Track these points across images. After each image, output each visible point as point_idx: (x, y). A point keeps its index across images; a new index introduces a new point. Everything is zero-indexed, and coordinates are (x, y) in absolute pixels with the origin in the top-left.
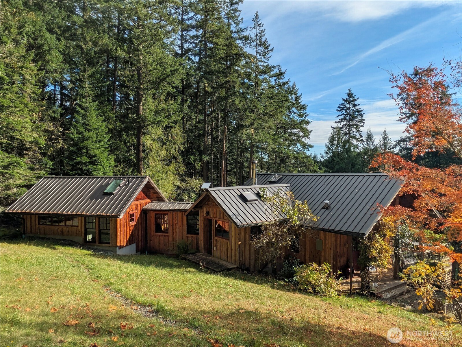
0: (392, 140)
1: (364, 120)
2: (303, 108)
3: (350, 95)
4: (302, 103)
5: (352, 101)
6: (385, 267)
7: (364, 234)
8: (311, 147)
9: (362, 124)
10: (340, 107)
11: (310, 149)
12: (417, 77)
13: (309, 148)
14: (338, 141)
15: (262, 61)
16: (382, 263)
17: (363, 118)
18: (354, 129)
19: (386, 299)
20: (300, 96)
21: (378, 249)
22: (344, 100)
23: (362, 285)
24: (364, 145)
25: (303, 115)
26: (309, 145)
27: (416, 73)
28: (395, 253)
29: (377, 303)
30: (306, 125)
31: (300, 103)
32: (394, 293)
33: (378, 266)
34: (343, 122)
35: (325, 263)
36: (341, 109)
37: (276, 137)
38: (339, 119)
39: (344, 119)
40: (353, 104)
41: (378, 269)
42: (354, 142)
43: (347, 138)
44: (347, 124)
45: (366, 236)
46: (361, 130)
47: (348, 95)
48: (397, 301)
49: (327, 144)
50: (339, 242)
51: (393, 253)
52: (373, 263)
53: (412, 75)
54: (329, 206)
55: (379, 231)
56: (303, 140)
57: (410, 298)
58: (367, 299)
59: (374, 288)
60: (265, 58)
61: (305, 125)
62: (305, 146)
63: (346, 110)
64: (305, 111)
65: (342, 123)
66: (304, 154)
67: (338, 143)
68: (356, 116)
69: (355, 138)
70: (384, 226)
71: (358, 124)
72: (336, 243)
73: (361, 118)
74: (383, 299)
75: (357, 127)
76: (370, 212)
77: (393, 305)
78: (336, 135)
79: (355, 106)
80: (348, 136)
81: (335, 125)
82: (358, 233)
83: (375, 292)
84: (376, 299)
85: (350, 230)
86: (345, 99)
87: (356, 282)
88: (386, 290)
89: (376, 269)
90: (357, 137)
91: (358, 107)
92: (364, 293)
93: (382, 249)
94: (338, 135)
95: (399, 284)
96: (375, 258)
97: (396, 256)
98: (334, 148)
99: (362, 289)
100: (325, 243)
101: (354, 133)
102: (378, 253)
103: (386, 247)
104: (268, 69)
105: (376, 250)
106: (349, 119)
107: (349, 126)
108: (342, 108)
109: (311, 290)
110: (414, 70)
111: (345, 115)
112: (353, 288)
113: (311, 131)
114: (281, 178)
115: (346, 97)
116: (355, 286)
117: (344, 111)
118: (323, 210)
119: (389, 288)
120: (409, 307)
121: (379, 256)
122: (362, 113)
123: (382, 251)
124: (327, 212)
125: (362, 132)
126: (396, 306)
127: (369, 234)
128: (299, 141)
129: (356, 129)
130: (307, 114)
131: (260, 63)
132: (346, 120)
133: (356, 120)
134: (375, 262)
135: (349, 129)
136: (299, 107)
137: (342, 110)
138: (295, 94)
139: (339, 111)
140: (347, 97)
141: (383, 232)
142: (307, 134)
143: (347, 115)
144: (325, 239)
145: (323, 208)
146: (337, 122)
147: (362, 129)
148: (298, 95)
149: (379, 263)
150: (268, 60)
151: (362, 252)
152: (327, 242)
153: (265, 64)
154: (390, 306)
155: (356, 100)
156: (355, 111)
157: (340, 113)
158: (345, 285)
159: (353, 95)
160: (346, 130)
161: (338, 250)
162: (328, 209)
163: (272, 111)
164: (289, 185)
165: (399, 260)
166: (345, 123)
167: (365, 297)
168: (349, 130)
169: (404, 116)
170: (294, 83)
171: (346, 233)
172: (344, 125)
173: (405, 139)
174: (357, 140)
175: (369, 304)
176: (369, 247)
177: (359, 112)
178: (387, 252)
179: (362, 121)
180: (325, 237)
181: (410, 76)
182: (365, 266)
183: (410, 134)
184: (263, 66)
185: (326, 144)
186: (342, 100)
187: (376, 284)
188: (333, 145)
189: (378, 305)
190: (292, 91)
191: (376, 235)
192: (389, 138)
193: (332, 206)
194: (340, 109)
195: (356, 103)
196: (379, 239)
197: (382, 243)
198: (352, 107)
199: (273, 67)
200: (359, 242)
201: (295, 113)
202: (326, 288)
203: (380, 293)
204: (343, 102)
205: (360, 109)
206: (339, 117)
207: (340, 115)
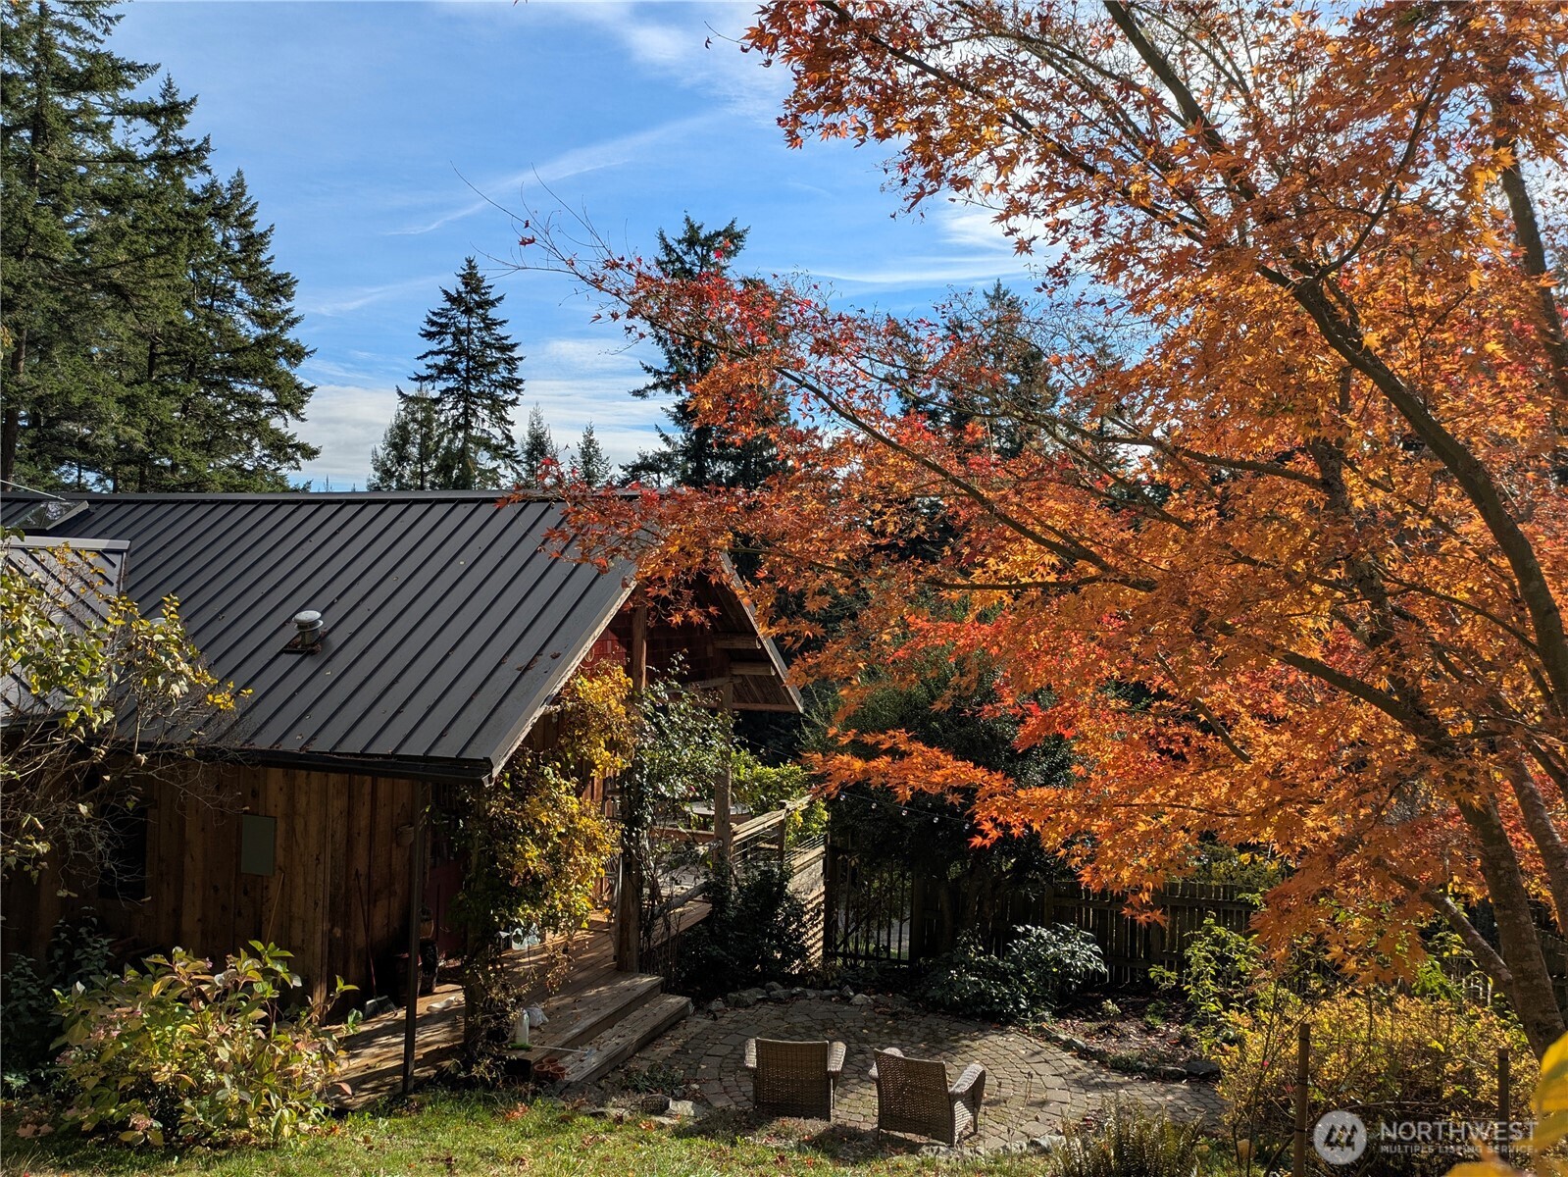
0: (611, 462)
1: (520, 381)
2: (280, 287)
3: (471, 280)
4: (271, 267)
5: (479, 305)
6: (578, 920)
7: (488, 765)
8: (310, 453)
9: (512, 396)
10: (432, 323)
11: (303, 462)
12: (696, 253)
13: (298, 456)
14: (423, 445)
15: (74, 30)
16: (567, 906)
17: (516, 375)
18: (483, 413)
19: (578, 1087)
20: (262, 236)
21: (550, 839)
22: (449, 297)
23: (471, 1031)
24: (518, 474)
25: (277, 317)
26: (299, 447)
27: (691, 241)
28: (627, 850)
29: (536, 1116)
30: (289, 363)
31: (262, 264)
32: (616, 1040)
33: (551, 922)
34: (445, 380)
35: (259, 946)
36: (436, 329)
37: (138, 390)
38: (429, 367)
39: (449, 369)
40: (484, 319)
41: (549, 935)
42: (485, 460)
43: (458, 444)
44: (458, 389)
45: (496, 772)
46: (509, 418)
47: (466, 282)
48: (628, 1087)
49: (381, 454)
50: (363, 822)
51: (620, 850)
52: (525, 910)
53: (679, 242)
54: (323, 638)
55: (561, 748)
56: (276, 423)
57: (682, 1051)
58: (488, 1102)
59: (524, 1036)
60: (88, 17)
61: (283, 362)
62: (282, 448)
63: (456, 339)
64: (286, 305)
65: (441, 385)
66: (280, 482)
67: (424, 457)
68: (494, 364)
69: (488, 446)
70: (584, 724)
71: (499, 392)
72: (349, 829)
73: (510, 372)
74: (568, 1085)
75: (497, 407)
76: (520, 657)
77: (614, 1112)
78: (414, 420)
79: (489, 325)
80: (461, 435)
81: (411, 390)
82: (457, 762)
83: (532, 1057)
84: (535, 1094)
85: (416, 748)
86: (454, 293)
87: (444, 1015)
88: (582, 1034)
89: (542, 937)
90: (494, 441)
91: (499, 331)
92: (478, 1071)
93: (572, 833)
94: (427, 422)
95: (639, 991)
96: (536, 882)
97: (630, 862)
98: (407, 473)
99: (465, 1051)
100: (291, 831)
101: (486, 426)
102: (552, 858)
103: (590, 824)
104: (108, 73)
105: (541, 841)
106: (468, 370)
107: (465, 396)
108: (441, 325)
109: (144, 1123)
110: (686, 227)
111: (453, 354)
112: (419, 1054)
113: (311, 389)
114: (85, 514)
115: (455, 285)
116: (433, 1037)
117: (449, 341)
118: (289, 660)
119: (593, 1020)
120: (684, 1109)
121: (557, 873)
122: (515, 354)
123: (571, 843)
124: (308, 666)
125: (512, 423)
126: (626, 1114)
127: (509, 765)
128: (256, 427)
129: (492, 413)
130: (294, 315)
131: (64, 38)
132: (457, 371)
133: (494, 377)
134: (536, 903)
135: (466, 408)
136: (257, 278)
137: (440, 333)
138: (243, 223)
139: (429, 335)
140: (462, 288)
141: (575, 752)
142: (293, 398)
143: (458, 354)
144: (291, 814)
145: (289, 649)
146: (420, 379)
147: (511, 413)
148: (257, 229)
149: (551, 907)
150: (106, 31)
151: (474, 859)
152: (299, 826)
153: (88, 46)
154: (598, 1126)
155: (492, 304)
156: (489, 346)
157: (434, 345)
158: (383, 1040)
159: (485, 284)
160: (454, 412)
161: (361, 864)
162: (312, 653)
163: (119, 265)
164: (123, 544)
165: (642, 879)
166: (451, 384)
167: (480, 1092)
168: (465, 414)
169: (651, 380)
170: (239, 173)
171: (396, 766)
172: (448, 391)
173: (655, 460)
174: (496, 451)
175: (497, 1136)
176: (506, 833)
177: (504, 349)
178: (591, 846)
179: (513, 384)
180: (291, 800)
181: (675, 245)
182: (491, 931)
183: (669, 445)
184: (80, 53)
185: (375, 452)
186: (443, 297)
187: (538, 1011)
188: (402, 459)
189: (543, 1129)
190: (227, 206)
191: (548, 770)
192: (604, 457)
193: (336, 639)
194: (434, 329)
195: (492, 313)
196: (557, 786)
197: (573, 805)
198: (480, 329)
199: (131, 67)
200: (463, 810)
201: (240, 304)
202: (246, 1097)
203: (553, 1057)
204: (448, 305)
205: (506, 338)
206: (429, 360)
207: (432, 353)
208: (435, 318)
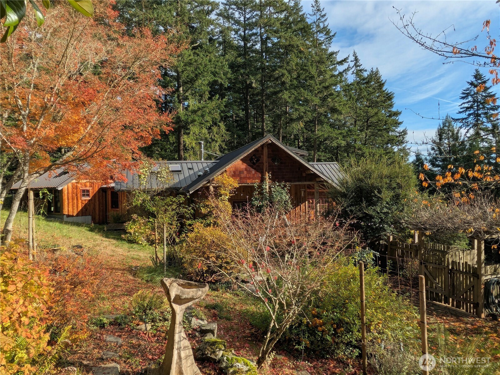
3: (478, 76)
5: (481, 84)
7: (189, 191)
10: (463, 93)
18: (484, 119)
22: (469, 84)
34: (469, 111)
38: (463, 108)
39: (471, 107)
43: (475, 131)
44: (474, 113)
47: (476, 77)
63: (472, 96)
65: (467, 113)
71: (491, 112)
75: (489, 116)
79: (486, 89)
80: (476, 128)
86: (471, 82)
90: (489, 128)
106: (479, 106)
107: (477, 115)
108: (467, 94)
115: (472, 79)
117: (470, 98)
122: (495, 97)
132: (473, 108)
137: (467, 96)
139: (463, 98)
140: (474, 80)
143: (474, 102)
146: (460, 112)
155: (486, 82)
156: (486, 97)
157: (464, 101)
159: (483, 76)
166: (471, 112)
168: (477, 121)
172: (471, 114)
177: (491, 96)
179: (495, 108)
186: (467, 84)
194: (464, 95)
195: (486, 85)
204: (470, 86)
205: (491, 92)
206: (463, 106)
207: (464, 103)
208: (465, 92)
